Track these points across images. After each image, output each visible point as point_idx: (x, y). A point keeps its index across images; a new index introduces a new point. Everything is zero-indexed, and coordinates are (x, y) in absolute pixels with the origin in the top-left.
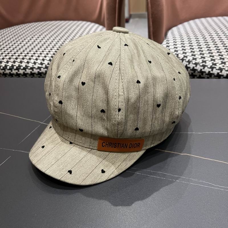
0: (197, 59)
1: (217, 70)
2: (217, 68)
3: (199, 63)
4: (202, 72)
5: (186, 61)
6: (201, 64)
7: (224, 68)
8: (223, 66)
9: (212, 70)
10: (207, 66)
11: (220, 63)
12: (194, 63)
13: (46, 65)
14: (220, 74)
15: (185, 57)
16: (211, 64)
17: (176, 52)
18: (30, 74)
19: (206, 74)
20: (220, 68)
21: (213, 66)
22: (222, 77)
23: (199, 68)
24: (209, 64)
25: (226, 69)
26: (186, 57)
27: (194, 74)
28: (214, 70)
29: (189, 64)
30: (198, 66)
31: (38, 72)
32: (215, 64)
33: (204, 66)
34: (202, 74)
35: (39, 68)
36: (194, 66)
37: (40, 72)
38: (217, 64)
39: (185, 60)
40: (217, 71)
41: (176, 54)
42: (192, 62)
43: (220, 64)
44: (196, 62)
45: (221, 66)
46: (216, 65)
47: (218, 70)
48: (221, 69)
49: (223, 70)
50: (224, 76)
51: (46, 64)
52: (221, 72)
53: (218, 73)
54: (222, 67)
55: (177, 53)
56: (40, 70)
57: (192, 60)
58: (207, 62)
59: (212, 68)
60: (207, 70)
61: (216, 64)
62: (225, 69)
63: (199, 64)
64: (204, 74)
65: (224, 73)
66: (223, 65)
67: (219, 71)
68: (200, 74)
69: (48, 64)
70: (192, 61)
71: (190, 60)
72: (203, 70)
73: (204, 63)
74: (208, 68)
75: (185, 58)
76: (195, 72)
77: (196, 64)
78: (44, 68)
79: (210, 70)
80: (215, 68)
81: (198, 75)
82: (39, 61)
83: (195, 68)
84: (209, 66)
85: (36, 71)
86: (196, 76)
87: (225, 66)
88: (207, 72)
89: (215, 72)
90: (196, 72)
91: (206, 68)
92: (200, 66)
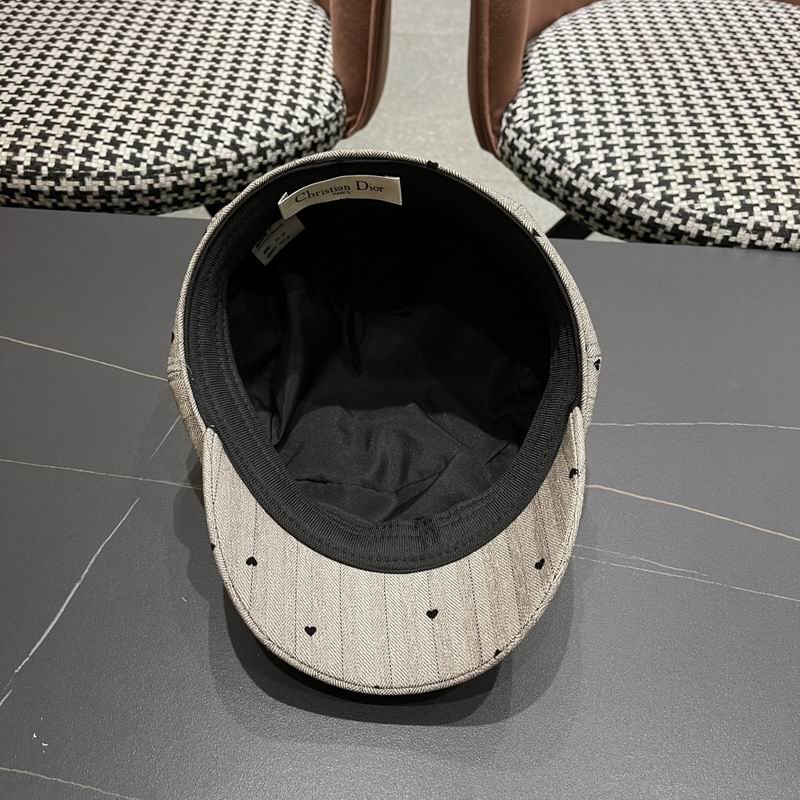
0: (621, 174)
1: (673, 215)
2: (675, 210)
3: (626, 189)
4: (630, 217)
5: (587, 179)
6: (631, 194)
7: (693, 212)
8: (692, 207)
9: (660, 216)
10: (648, 201)
11: (683, 195)
12: (610, 185)
13: (149, 166)
14: (681, 228)
15: (585, 162)
16: (659, 198)
17: (558, 143)
18: (97, 194)
19: (643, 225)
20: (681, 210)
21: (664, 203)
22: (685, 238)
23: (623, 204)
24: (653, 194)
25: (698, 217)
26: (589, 163)
27: (608, 218)
28: (666, 215)
29: (596, 188)
30: (622, 198)
31: (126, 187)
32: (670, 199)
33: (639, 201)
34: (632, 223)
35: (127, 175)
36: (611, 195)
37: (132, 187)
38: (676, 199)
39: (587, 173)
40: (673, 219)
41: (557, 148)
42: (606, 183)
43: (682, 199)
44: (617, 183)
45: (685, 205)
46: (672, 202)
47: (677, 216)
48: (684, 216)
49: (691, 218)
50: (691, 236)
51: (151, 162)
52: (684, 223)
53: (676, 226)
54: (688, 210)
55: (563, 146)
56: (132, 182)
57: (605, 176)
58: (648, 187)
59: (660, 209)
60: (645, 212)
61: (672, 196)
62: (694, 215)
63: (627, 192)
64: (637, 223)
65: (693, 227)
66: (691, 202)
67: (679, 221)
68: (627, 222)
69: (157, 162)
70: (606, 179)
71: (600, 176)
72: (634, 212)
73: (639, 192)
74: (649, 207)
75: (585, 168)
76: (610, 214)
77: (617, 191)
78: (143, 178)
79: (655, 214)
80: (670, 209)
81: (619, 224)
82: (125, 152)
83: (613, 202)
84: (652, 203)
85: (117, 185)
86: (614, 224)
87: (697, 206)
88: (646, 218)
89: (668, 220)
90: (616, 213)
91: (644, 206)
92: (627, 198)
